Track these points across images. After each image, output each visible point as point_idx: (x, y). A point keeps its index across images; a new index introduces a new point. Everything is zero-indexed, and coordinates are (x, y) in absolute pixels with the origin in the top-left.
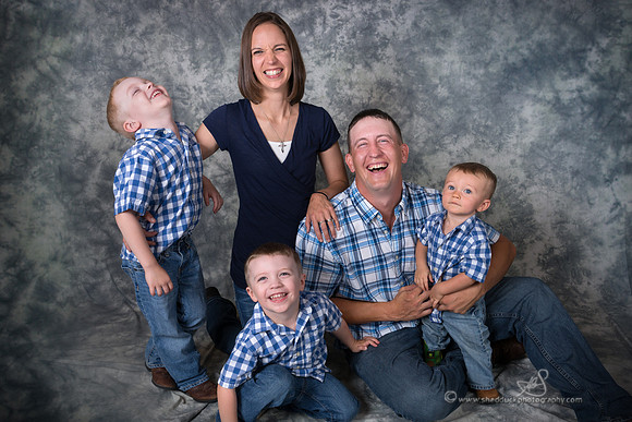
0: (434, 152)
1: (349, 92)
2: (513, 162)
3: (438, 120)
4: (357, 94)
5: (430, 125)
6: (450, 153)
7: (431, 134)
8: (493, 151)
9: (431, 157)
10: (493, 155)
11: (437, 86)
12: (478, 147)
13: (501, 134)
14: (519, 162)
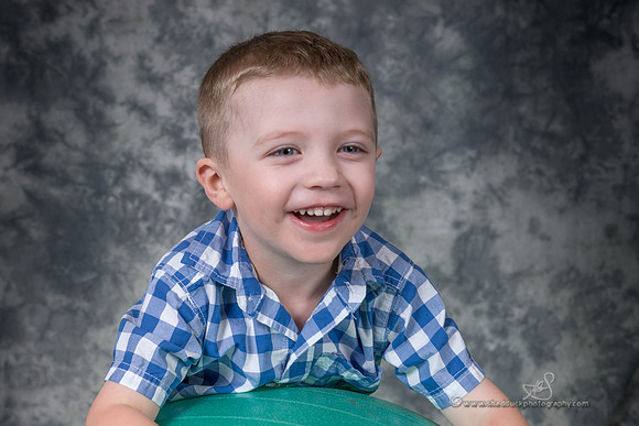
0: (414, 190)
1: (210, 15)
2: (610, 232)
3: (429, 109)
4: (229, 20)
5: (410, 120)
6: (456, 196)
7: (410, 145)
8: (561, 199)
9: (407, 203)
10: (562, 211)
11: (434, 20)
12: (525, 185)
13: (584, 158)
14: (626, 231)
